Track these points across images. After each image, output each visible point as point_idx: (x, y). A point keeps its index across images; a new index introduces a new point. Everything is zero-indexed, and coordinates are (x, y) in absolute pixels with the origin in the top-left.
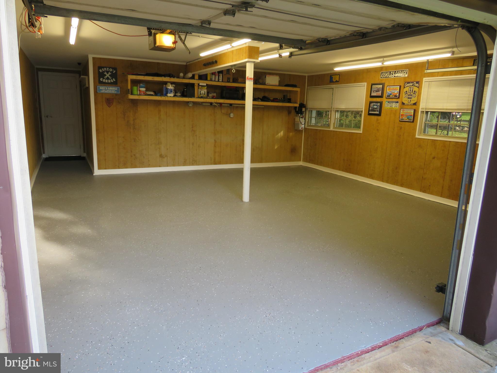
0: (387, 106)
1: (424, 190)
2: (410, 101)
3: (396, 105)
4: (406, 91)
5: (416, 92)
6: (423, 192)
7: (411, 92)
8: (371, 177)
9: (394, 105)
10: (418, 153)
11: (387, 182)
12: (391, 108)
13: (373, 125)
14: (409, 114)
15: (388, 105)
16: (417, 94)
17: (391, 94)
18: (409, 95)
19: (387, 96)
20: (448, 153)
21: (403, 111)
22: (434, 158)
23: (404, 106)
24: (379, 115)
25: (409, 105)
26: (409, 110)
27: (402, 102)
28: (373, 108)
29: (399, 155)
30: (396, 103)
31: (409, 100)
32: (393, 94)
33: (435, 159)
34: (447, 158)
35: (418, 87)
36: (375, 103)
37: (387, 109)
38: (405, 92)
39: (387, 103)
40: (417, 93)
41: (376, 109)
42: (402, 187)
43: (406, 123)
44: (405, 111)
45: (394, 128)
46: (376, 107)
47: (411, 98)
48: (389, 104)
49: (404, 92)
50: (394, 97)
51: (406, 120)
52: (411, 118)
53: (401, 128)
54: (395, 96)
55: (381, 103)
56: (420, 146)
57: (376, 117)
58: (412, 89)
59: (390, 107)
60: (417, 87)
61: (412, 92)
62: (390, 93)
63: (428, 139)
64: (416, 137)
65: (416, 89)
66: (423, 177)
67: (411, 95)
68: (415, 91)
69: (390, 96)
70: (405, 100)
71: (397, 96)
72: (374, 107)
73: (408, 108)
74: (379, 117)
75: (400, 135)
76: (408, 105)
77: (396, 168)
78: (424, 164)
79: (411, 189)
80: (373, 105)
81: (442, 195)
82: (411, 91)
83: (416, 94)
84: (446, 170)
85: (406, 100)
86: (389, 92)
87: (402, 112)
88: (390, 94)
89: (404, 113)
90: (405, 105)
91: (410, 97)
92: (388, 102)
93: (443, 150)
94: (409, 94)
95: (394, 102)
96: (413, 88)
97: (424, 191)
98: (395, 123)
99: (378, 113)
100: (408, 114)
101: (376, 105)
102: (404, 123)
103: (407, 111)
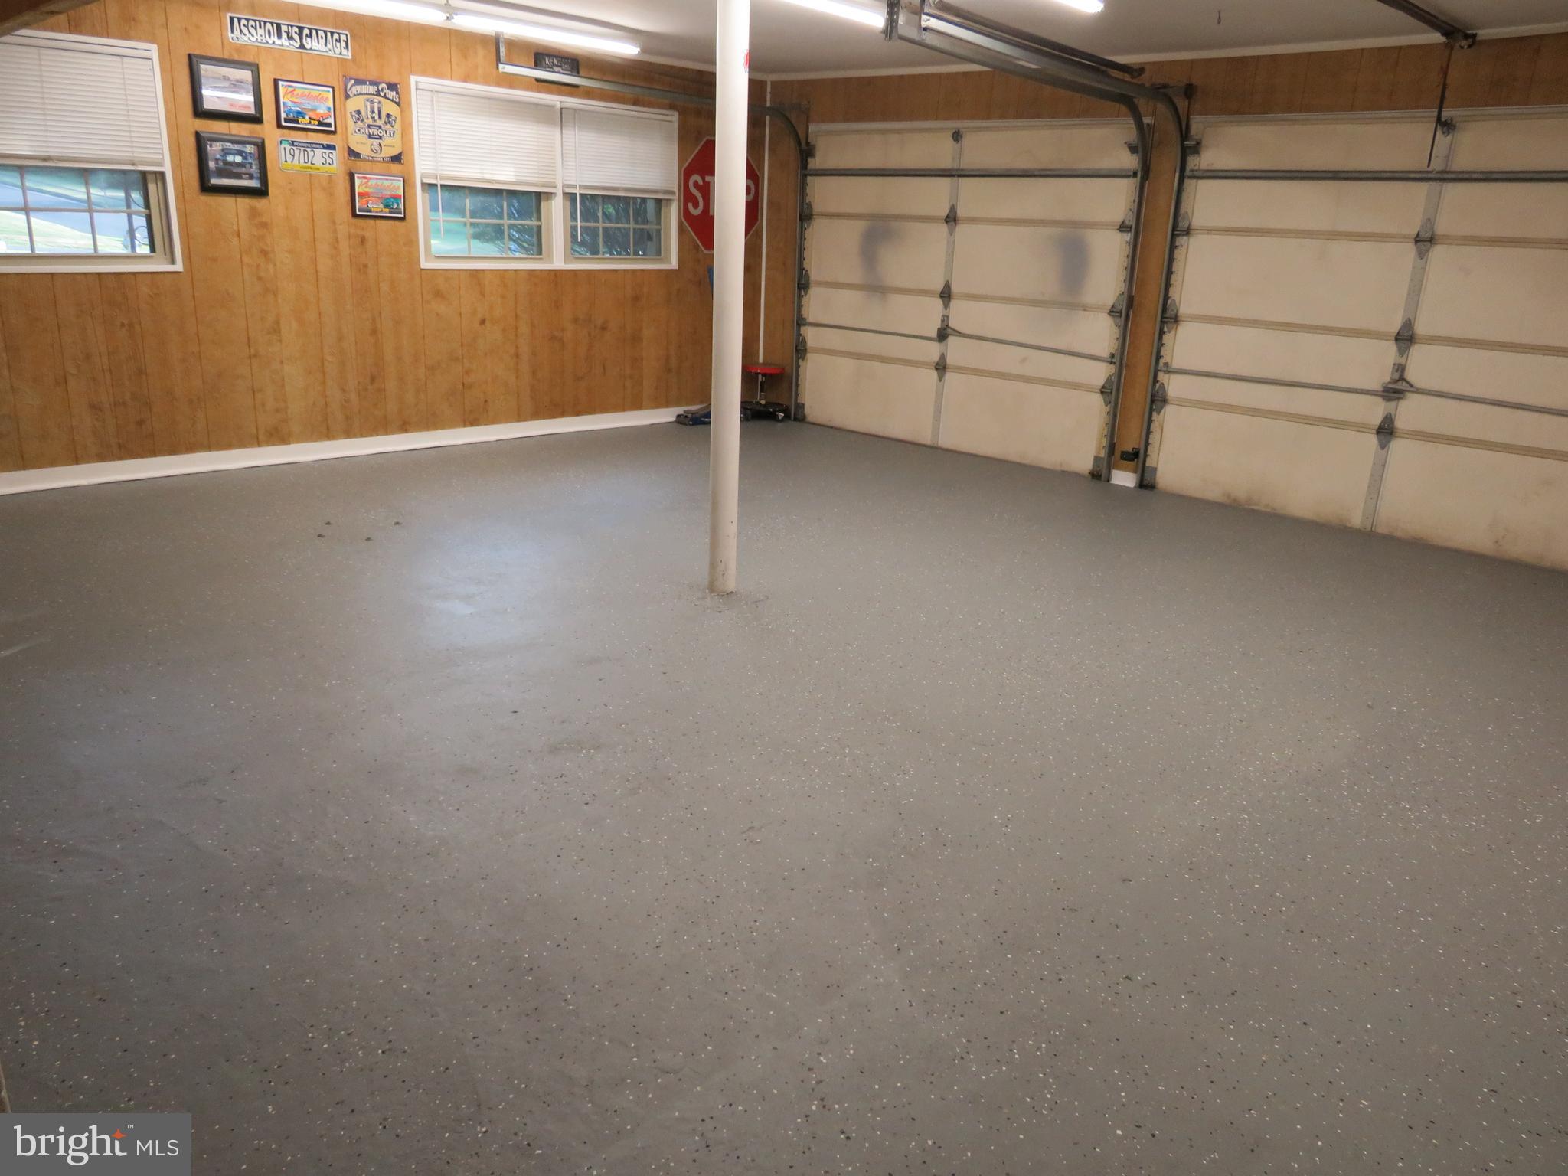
0: (289, 158)
1: (471, 420)
2: (378, 148)
3: (327, 157)
4: (359, 112)
5: (393, 118)
6: (472, 424)
7: (376, 116)
8: (278, 436)
9: (318, 157)
10: (438, 314)
11: (348, 434)
12: (310, 168)
13: (238, 235)
14: (389, 193)
15: (293, 156)
16: (398, 125)
17: (300, 114)
18: (369, 126)
19: (286, 120)
20: (516, 303)
21: (364, 181)
22: (483, 322)
23: (359, 163)
24: (262, 192)
25: (379, 162)
26: (387, 180)
27: (349, 148)
28: (226, 163)
29: (374, 332)
30: (327, 151)
31: (375, 142)
32: (311, 114)
33: (487, 323)
34: (516, 316)
35: (398, 104)
36: (229, 144)
37: (292, 168)
38: (354, 114)
39: (288, 147)
40: (399, 121)
41: (243, 170)
42: (406, 431)
43: (378, 221)
44: (372, 182)
45: (337, 242)
46: (238, 159)
47: (380, 138)
48: (297, 152)
49: (349, 115)
50: (318, 125)
51: (381, 211)
52: (398, 205)
53: (363, 240)
54: (320, 124)
55: (261, 147)
56: (438, 294)
57: (244, 202)
58: (376, 106)
59: (302, 161)
60: (392, 100)
61: (380, 117)
62: (298, 109)
63: (459, 270)
64: (422, 267)
65: (389, 108)
66: (463, 384)
67: (380, 127)
68: (388, 116)
69: (297, 122)
70: (357, 143)
71: (329, 125)
72: (230, 158)
73: (375, 171)
74: (259, 203)
75: (365, 266)
76: (372, 160)
77: (373, 379)
78: (462, 345)
79: (437, 430)
80: (223, 150)
81: (520, 417)
82: (373, 112)
83: (395, 127)
84: (517, 347)
85: (364, 141)
86: (290, 104)
87: (361, 184)
88: (298, 113)
89: (370, 188)
90: (363, 160)
91: (375, 132)
92: (293, 145)
93: (503, 297)
94: (370, 122)
95: (317, 146)
96: (379, 102)
97: (474, 422)
98: (334, 223)
99: (254, 183)
100: (386, 193)
101: (240, 153)
102: (372, 221)
103: (380, 182)
